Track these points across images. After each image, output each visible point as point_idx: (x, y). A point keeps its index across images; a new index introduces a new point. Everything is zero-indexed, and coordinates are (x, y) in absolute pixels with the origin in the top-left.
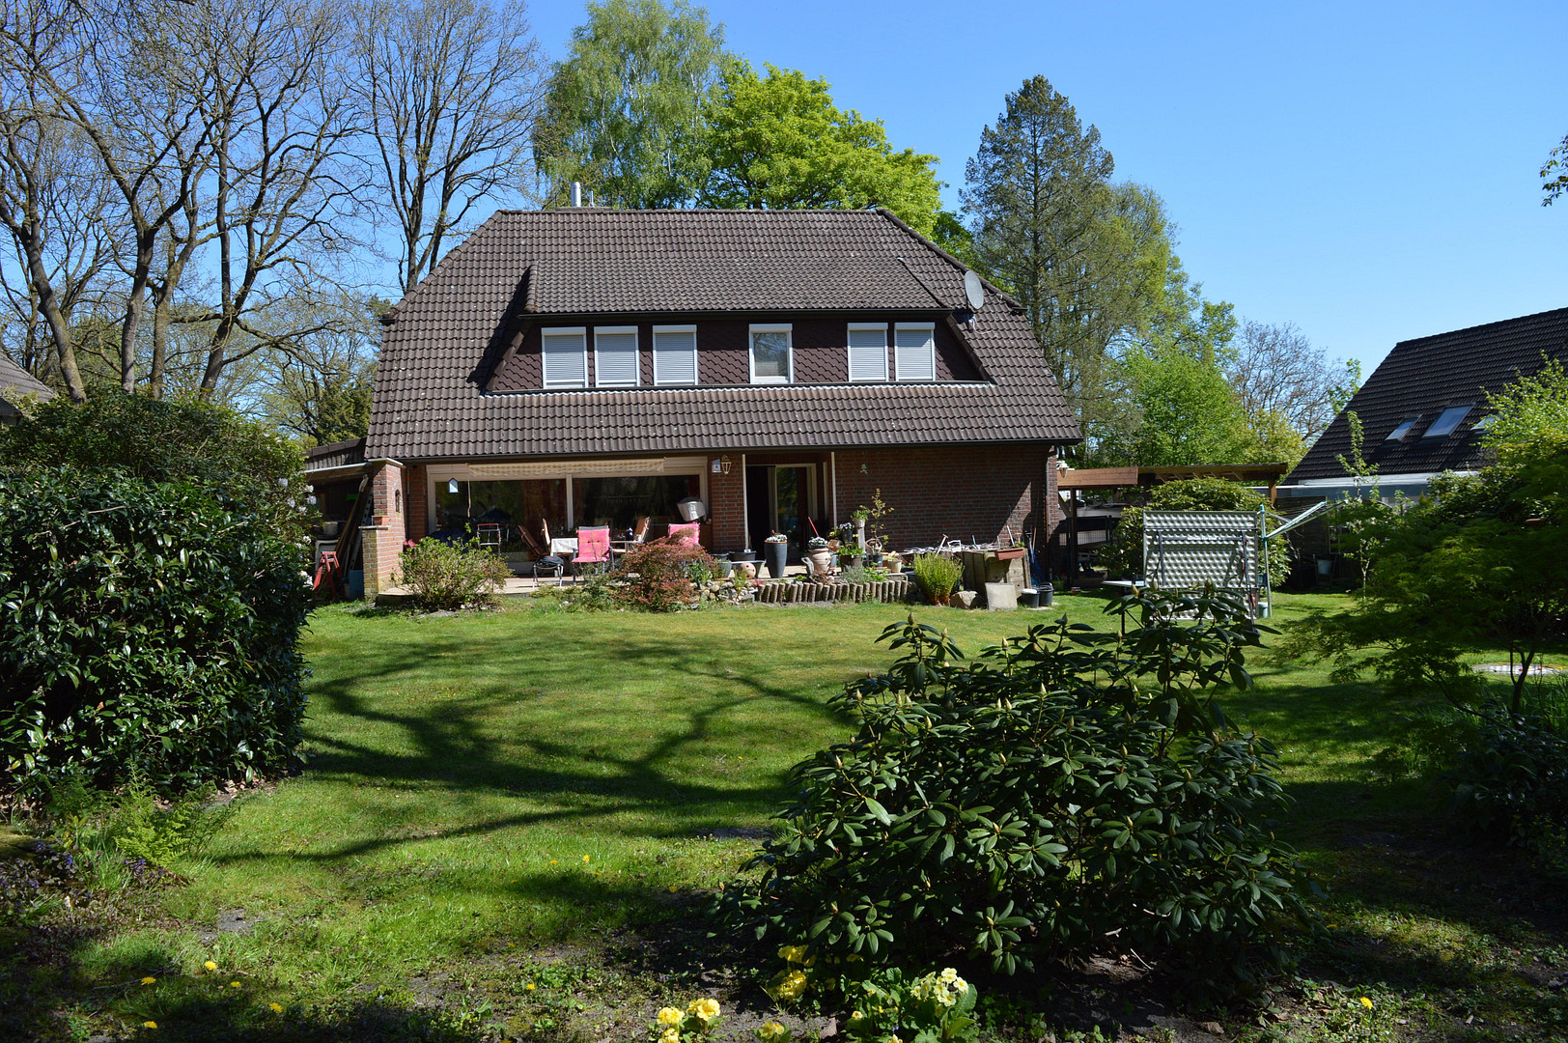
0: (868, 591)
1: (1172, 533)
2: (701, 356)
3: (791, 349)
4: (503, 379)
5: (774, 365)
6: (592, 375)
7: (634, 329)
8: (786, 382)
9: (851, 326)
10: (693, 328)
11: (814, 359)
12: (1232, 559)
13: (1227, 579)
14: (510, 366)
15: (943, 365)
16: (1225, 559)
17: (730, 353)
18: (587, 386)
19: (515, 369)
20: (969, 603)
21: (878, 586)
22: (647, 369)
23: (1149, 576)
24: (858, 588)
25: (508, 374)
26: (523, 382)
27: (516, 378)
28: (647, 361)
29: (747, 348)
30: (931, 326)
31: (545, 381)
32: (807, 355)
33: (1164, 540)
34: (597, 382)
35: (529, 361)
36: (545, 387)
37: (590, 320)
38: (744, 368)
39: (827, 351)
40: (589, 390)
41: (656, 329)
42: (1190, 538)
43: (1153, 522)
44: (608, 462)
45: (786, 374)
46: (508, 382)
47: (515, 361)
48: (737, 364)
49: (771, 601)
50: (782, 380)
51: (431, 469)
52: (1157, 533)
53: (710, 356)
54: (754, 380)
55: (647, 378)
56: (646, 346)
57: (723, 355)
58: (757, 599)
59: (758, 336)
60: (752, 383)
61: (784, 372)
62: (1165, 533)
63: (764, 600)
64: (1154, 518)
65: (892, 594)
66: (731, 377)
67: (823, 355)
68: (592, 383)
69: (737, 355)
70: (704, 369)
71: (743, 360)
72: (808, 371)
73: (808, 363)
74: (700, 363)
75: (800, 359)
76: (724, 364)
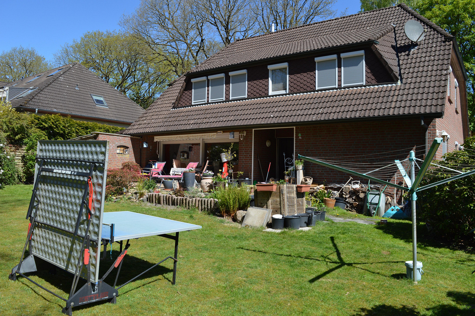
2: (248, 84)
3: (288, 76)
4: (180, 102)
5: (281, 85)
7: (223, 75)
8: (285, 93)
9: (317, 59)
10: (244, 71)
11: (299, 79)
14: (182, 97)
15: (370, 75)
17: (261, 81)
18: (206, 102)
19: (184, 98)
22: (227, 93)
25: (182, 100)
26: (186, 102)
27: (184, 101)
28: (228, 89)
29: (268, 78)
30: (362, 52)
31: (193, 102)
32: (295, 78)
34: (210, 100)
35: (188, 93)
36: (193, 104)
38: (266, 88)
39: (305, 74)
41: (231, 74)
45: (286, 89)
46: (182, 103)
48: (264, 86)
50: (283, 92)
53: (252, 84)
54: (271, 93)
55: (227, 97)
56: (228, 82)
57: (258, 83)
59: (274, 71)
60: (269, 94)
66: (261, 93)
67: (304, 77)
68: (208, 101)
70: (250, 90)
71: (266, 84)
72: (295, 86)
73: (295, 82)
74: (248, 88)
75: (292, 80)
76: (258, 87)
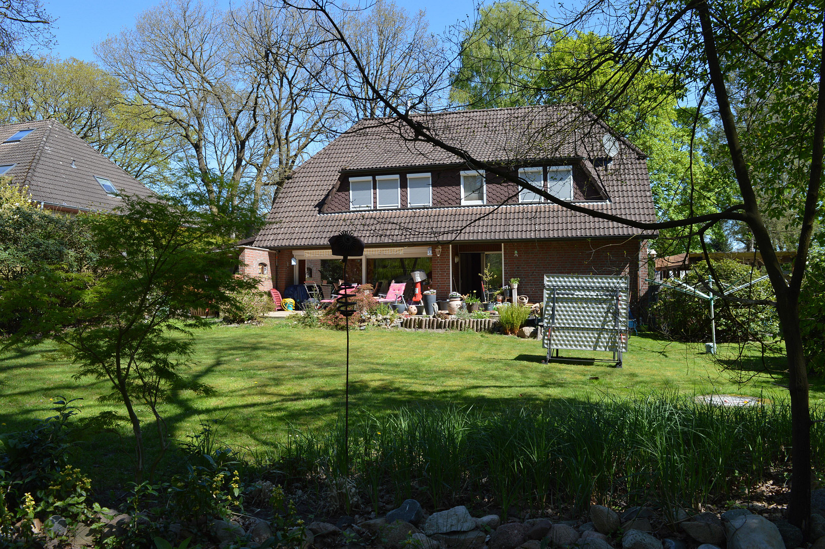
0: (467, 324)
1: (565, 290)
3: (485, 185)
4: (330, 206)
5: (475, 195)
6: (375, 202)
7: (397, 177)
8: (482, 204)
9: (521, 170)
10: (429, 175)
11: (498, 190)
12: (609, 309)
13: (605, 323)
14: (334, 199)
15: (578, 191)
16: (603, 308)
17: (450, 188)
18: (372, 208)
19: (337, 200)
20: (528, 335)
21: (473, 321)
22: (404, 198)
23: (547, 318)
24: (461, 323)
25: (333, 203)
26: (340, 207)
27: (336, 205)
28: (404, 194)
29: (459, 185)
30: (571, 167)
31: (351, 206)
32: (494, 187)
33: (558, 294)
34: (378, 206)
35: (343, 195)
36: (351, 209)
37: (373, 172)
38: (458, 196)
39: (506, 185)
40: (373, 211)
41: (409, 176)
42: (577, 293)
43: (551, 281)
44: (374, 249)
46: (333, 207)
47: (337, 196)
48: (454, 194)
49: (410, 327)
50: (479, 202)
51: (295, 253)
52: (553, 289)
53: (439, 190)
54: (463, 203)
55: (404, 203)
56: (404, 185)
57: (446, 190)
58: (402, 326)
59: (467, 178)
60: (462, 204)
61: (481, 198)
62: (560, 290)
63: (406, 327)
64: (552, 279)
65: (483, 326)
66: (450, 201)
68: (375, 207)
69: (454, 189)
70: (435, 197)
71: (457, 192)
72: (494, 197)
73: (494, 192)
74: (433, 194)
75: (490, 190)
76: (446, 194)
